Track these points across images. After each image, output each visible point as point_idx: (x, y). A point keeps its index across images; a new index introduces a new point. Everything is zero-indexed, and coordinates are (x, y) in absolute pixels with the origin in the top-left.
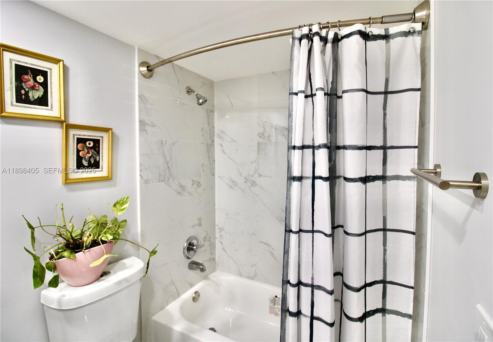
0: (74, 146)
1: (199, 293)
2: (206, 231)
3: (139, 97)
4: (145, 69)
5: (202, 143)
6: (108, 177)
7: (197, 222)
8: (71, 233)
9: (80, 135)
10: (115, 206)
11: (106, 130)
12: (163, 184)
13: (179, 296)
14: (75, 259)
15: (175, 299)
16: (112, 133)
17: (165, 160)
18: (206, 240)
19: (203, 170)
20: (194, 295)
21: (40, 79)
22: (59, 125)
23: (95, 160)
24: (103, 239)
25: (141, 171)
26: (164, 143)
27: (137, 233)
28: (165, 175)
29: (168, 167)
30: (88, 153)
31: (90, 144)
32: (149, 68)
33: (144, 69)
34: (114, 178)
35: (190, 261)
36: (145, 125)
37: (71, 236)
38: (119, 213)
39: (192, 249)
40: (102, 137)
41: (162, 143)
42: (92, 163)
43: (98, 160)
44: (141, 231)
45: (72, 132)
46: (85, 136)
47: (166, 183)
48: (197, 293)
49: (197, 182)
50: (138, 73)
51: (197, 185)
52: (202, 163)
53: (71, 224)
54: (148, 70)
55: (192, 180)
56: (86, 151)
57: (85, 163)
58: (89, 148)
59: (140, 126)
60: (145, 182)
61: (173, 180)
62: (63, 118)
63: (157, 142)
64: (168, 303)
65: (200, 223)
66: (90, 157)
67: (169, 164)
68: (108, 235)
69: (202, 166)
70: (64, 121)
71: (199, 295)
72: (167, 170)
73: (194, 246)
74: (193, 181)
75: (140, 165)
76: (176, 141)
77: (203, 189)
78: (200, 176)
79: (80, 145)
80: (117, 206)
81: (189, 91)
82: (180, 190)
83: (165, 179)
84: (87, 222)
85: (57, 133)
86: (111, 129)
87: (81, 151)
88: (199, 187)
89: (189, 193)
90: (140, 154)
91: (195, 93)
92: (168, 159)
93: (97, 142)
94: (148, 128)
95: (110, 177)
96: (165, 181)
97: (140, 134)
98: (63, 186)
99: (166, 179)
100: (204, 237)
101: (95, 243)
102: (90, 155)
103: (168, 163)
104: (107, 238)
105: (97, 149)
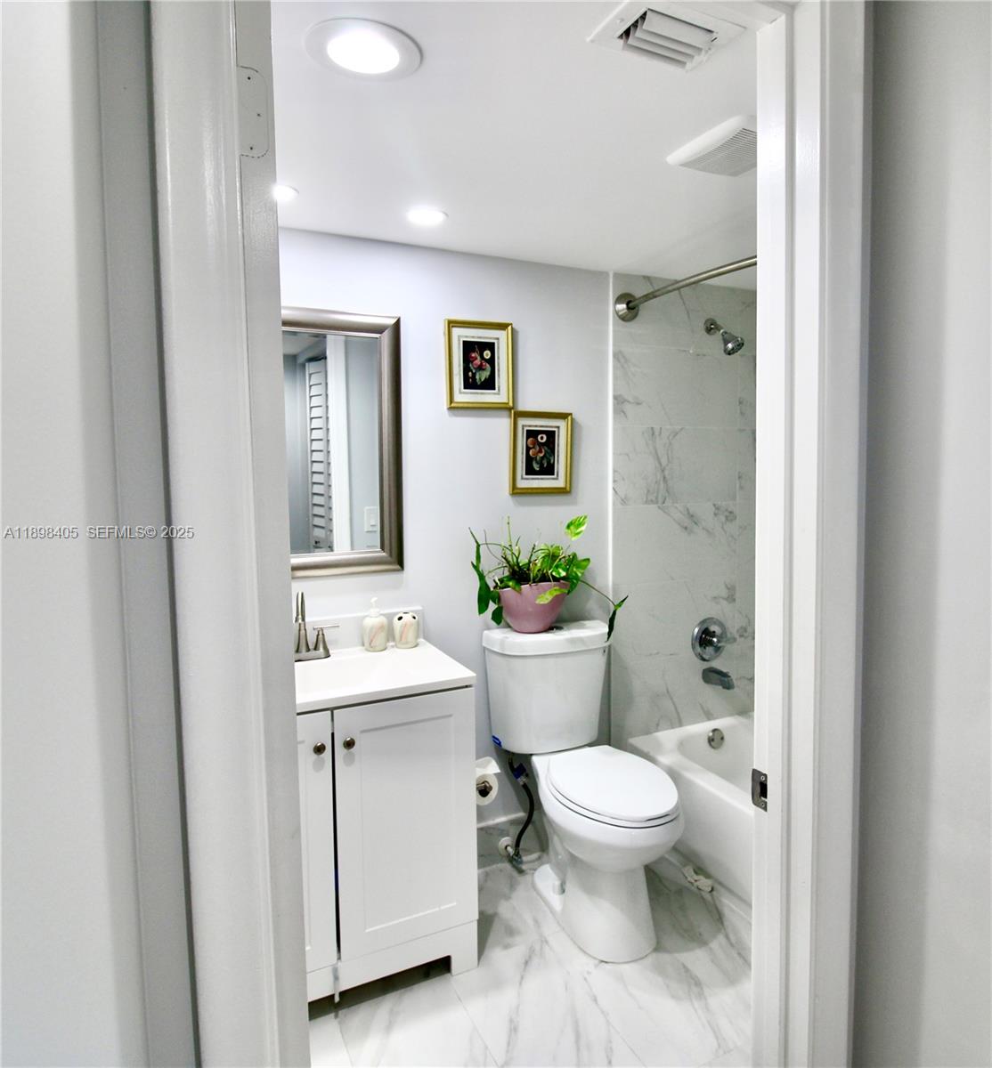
0: (523, 440)
1: (721, 733)
2: (746, 616)
3: (615, 355)
4: (624, 306)
5: (741, 431)
6: (565, 488)
7: (724, 593)
8: (517, 559)
9: (530, 426)
10: (568, 527)
11: (563, 416)
12: (653, 507)
13: (681, 725)
14: (520, 592)
15: (673, 728)
16: (572, 419)
17: (658, 465)
18: (745, 634)
19: (741, 488)
20: (711, 734)
21: (487, 355)
22: (506, 413)
23: (549, 462)
24: (554, 574)
25: (614, 481)
26: (657, 433)
27: (607, 586)
28: (658, 493)
29: (664, 478)
30: (540, 451)
31: (542, 438)
32: (631, 305)
33: (622, 307)
34: (573, 491)
35: (706, 665)
36: (623, 403)
37: (518, 563)
38: (574, 539)
39: (711, 643)
40: (558, 427)
41: (653, 434)
42: (545, 465)
43: (552, 461)
44: (614, 584)
45: (522, 422)
46: (536, 426)
47: (659, 508)
48: (716, 732)
49: (726, 510)
50: (614, 317)
51: (727, 517)
52: (739, 473)
53: (517, 548)
54: (628, 308)
55: (714, 505)
56: (538, 448)
57: (536, 467)
58: (541, 445)
59: (614, 405)
60: (622, 501)
61: (673, 503)
62: (511, 404)
63: (643, 433)
64: (657, 728)
65: (733, 595)
66: (542, 458)
67: (666, 473)
68: (561, 570)
69: (740, 477)
70: (513, 408)
71: (722, 738)
72: (662, 482)
73: (714, 636)
74: (718, 509)
75: (615, 471)
76: (682, 429)
77: (740, 527)
78: (734, 498)
79: (531, 439)
80: (572, 527)
81: (711, 327)
82: (687, 522)
83: (657, 498)
84: (536, 549)
85: (503, 424)
86: (571, 414)
87: (531, 448)
88: (732, 521)
89: (708, 531)
90: (614, 454)
91: (722, 331)
92: (664, 461)
93: (551, 435)
94: (628, 408)
95: (568, 488)
96: (657, 503)
97: (614, 418)
98: (510, 497)
99: (660, 500)
100: (741, 628)
101: (544, 578)
102: (542, 455)
103: (663, 471)
104: (559, 573)
105: (551, 446)
